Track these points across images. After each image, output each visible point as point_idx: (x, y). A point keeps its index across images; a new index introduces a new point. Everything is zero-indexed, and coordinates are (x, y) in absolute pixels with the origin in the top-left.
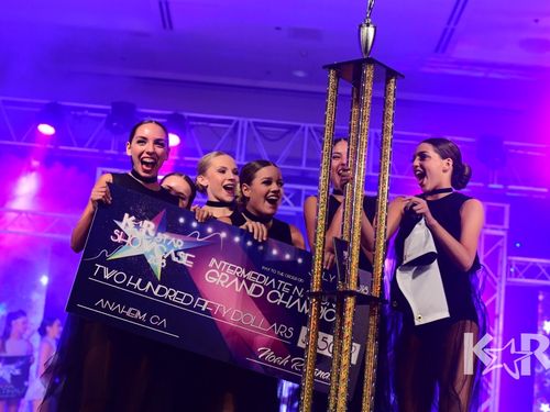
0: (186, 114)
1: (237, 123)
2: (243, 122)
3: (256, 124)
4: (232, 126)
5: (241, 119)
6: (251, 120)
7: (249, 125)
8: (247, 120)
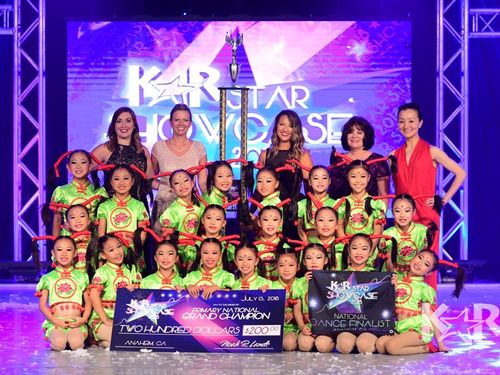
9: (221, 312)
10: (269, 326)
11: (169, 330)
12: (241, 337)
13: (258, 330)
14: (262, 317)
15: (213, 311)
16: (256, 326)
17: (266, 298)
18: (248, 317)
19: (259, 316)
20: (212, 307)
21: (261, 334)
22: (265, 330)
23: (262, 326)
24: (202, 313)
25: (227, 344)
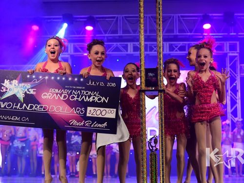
0: (95, 16)
1: (117, 18)
2: (120, 17)
3: (126, 17)
4: (115, 19)
5: (119, 16)
6: (123, 16)
7: (123, 17)
8: (121, 16)
9: (71, 93)
10: (107, 109)
11: (31, 107)
12: (85, 118)
13: (99, 112)
14: (102, 100)
15: (65, 92)
16: (97, 109)
17: (106, 84)
18: (91, 99)
19: (99, 99)
20: (65, 89)
21: (100, 116)
22: (104, 113)
23: (102, 109)
24: (57, 94)
25: (74, 122)
